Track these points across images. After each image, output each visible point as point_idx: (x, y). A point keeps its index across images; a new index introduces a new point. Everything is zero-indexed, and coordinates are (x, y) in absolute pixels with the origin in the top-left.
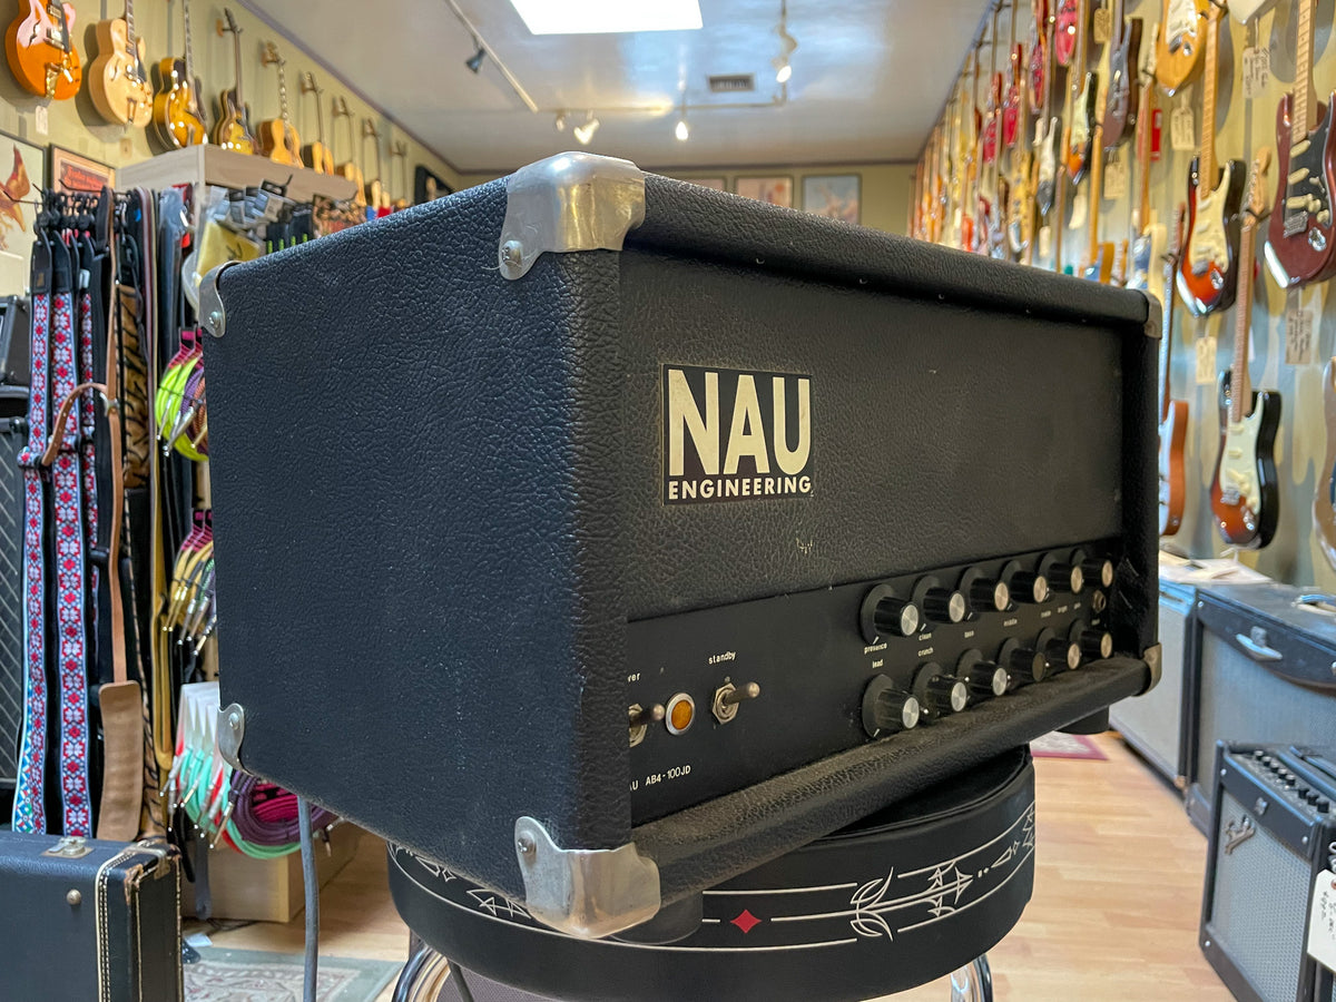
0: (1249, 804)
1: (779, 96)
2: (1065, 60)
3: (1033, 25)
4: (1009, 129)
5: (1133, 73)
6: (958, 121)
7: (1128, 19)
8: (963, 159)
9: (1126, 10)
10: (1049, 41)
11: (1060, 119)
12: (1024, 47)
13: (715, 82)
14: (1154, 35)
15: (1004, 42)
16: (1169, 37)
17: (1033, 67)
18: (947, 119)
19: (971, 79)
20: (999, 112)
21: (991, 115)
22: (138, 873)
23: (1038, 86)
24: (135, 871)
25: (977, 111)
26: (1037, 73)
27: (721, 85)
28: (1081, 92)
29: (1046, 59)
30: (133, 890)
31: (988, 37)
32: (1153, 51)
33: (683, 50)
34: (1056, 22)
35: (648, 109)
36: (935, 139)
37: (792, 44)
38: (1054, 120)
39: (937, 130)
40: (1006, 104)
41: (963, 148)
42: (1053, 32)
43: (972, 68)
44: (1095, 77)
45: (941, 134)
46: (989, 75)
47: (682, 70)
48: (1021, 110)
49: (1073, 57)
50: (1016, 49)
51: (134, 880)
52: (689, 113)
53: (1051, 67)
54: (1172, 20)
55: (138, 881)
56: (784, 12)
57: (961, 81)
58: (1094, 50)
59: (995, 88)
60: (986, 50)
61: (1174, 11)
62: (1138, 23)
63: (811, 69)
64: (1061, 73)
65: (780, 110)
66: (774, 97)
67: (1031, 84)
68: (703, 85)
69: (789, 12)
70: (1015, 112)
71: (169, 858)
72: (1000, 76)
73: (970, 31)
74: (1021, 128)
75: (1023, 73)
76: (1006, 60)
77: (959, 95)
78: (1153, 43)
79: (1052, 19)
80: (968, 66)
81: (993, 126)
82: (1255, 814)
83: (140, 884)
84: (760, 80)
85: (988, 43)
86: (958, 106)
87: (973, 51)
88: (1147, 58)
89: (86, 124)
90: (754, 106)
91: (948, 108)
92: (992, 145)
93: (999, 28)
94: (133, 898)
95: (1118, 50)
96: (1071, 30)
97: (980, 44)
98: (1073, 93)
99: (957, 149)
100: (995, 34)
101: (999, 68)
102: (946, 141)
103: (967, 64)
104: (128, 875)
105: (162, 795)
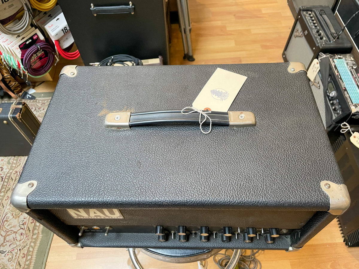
0: (303, 30)
22: (19, 115)
24: (18, 115)
30: (20, 119)
51: (19, 117)
55: (20, 117)
71: (24, 106)
82: (304, 34)
83: (21, 117)
94: (21, 120)
104: (17, 116)
105: (3, 67)
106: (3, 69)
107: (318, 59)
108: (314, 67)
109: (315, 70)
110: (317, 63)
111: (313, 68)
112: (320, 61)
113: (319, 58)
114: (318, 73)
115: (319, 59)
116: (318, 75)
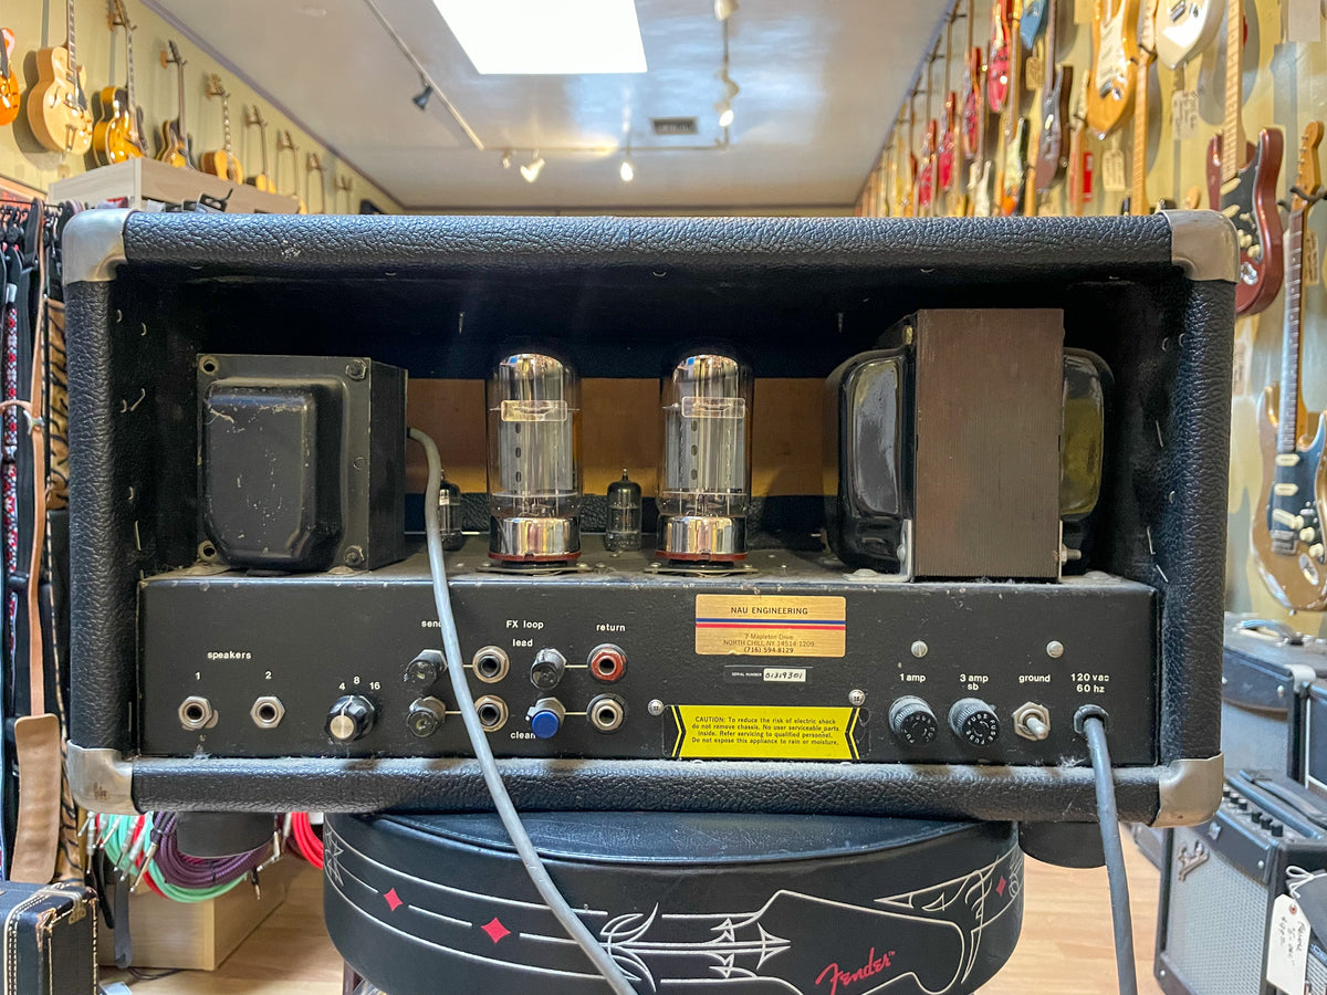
0: (1202, 830)
1: (722, 139)
2: (998, 106)
3: (967, 73)
4: (944, 174)
5: (1064, 119)
6: (894, 167)
7: (1059, 67)
8: (900, 203)
9: (1057, 59)
10: (982, 89)
11: (993, 164)
12: (958, 96)
13: (660, 125)
14: (1085, 81)
15: (938, 92)
16: (1099, 82)
17: (967, 113)
18: (884, 164)
19: (906, 127)
20: (934, 157)
21: (926, 160)
22: (51, 917)
23: (972, 131)
24: (47, 915)
25: (912, 156)
26: (970, 119)
27: (665, 128)
28: (1014, 137)
29: (979, 106)
30: (46, 936)
31: (923, 86)
32: (1083, 97)
33: (627, 93)
34: (989, 71)
35: (593, 150)
36: (872, 184)
37: (735, 89)
38: (988, 164)
39: (874, 175)
40: (941, 149)
41: (900, 191)
42: (986, 81)
43: (907, 116)
44: (1027, 122)
45: (878, 179)
46: (924, 123)
47: (627, 112)
48: (956, 154)
49: (1006, 104)
50: (950, 97)
51: (47, 925)
52: (634, 154)
53: (985, 113)
54: (1101, 67)
55: (51, 926)
56: (726, 58)
57: (896, 129)
58: (1025, 97)
59: (930, 135)
60: (920, 99)
61: (1103, 58)
62: (1069, 71)
63: (753, 115)
64: (994, 120)
65: (722, 152)
66: (717, 140)
67: (965, 130)
68: (648, 128)
69: (731, 59)
70: (949, 156)
71: (85, 901)
72: (935, 123)
73: (906, 81)
74: (956, 173)
75: (957, 121)
76: (940, 108)
77: (895, 142)
78: (1084, 89)
79: (985, 68)
80: (903, 114)
81: (928, 170)
82: (1209, 838)
83: (53, 928)
84: (703, 124)
85: (923, 92)
86: (894, 153)
87: (908, 100)
88: (1078, 103)
89: (23, 150)
90: (697, 149)
91: (885, 154)
92: (928, 188)
93: (934, 77)
94: (45, 944)
95: (1050, 96)
96: (1004, 80)
97: (915, 93)
98: (1007, 137)
99: (894, 193)
100: (930, 84)
101: (934, 115)
102: (883, 186)
103: (902, 112)
104: (40, 919)
105: (80, 834)
106: (72, 843)
107: (1287, 893)
108: (1285, 931)
109: (1295, 943)
110: (1293, 910)
111: (1283, 940)
112: (1299, 896)
113: (1293, 887)
114: (1309, 951)
115: (1292, 891)
116: (1315, 960)
